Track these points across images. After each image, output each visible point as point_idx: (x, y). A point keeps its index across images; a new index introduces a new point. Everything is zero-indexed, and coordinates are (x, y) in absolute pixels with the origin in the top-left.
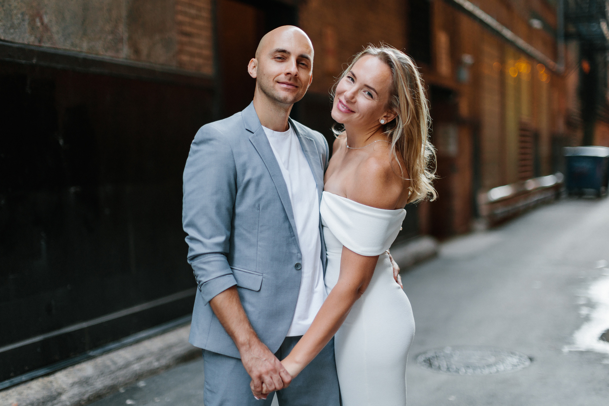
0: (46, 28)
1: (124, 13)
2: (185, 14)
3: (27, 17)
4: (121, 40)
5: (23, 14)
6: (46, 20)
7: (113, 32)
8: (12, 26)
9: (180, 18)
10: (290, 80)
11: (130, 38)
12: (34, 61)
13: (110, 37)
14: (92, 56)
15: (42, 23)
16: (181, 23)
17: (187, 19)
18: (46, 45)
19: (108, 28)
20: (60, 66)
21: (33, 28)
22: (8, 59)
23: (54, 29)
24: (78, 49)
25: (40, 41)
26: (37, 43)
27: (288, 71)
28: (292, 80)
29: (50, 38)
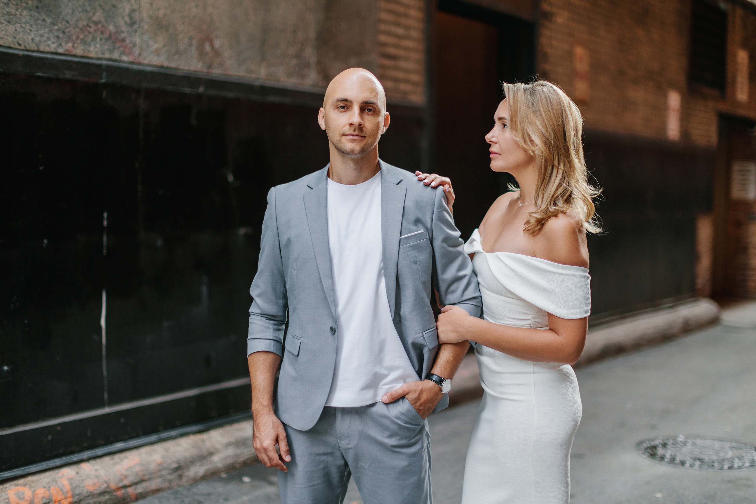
0: (217, 53)
1: (312, 34)
2: (389, 34)
3: (194, 42)
4: (307, 65)
5: (191, 38)
6: (217, 44)
7: (298, 56)
8: (177, 52)
9: (383, 38)
10: (354, 131)
11: (319, 63)
12: (201, 89)
13: (294, 62)
14: (271, 83)
15: (213, 47)
16: (384, 45)
17: (391, 40)
18: (217, 72)
19: (292, 51)
20: (231, 95)
21: (202, 53)
22: (170, 88)
23: (227, 54)
24: (254, 76)
25: (210, 67)
26: (205, 70)
27: (351, 122)
28: (357, 130)
29: (221, 65)
